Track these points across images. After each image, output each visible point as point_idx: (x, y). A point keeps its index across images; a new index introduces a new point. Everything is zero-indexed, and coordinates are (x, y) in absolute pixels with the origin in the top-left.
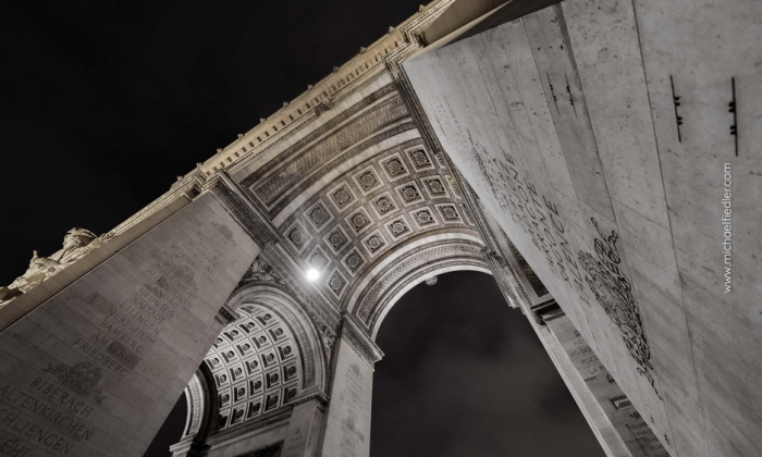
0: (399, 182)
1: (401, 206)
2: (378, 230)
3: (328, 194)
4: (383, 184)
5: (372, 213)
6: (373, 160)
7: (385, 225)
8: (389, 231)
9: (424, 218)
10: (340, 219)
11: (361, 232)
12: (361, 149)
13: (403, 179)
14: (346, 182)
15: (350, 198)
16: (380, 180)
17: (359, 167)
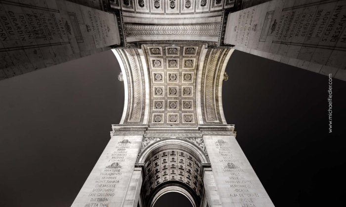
0: (180, 89)
1: (168, 85)
2: (163, 68)
3: (195, 59)
4: (183, 82)
5: (173, 71)
6: (195, 84)
7: (163, 73)
8: (159, 72)
9: (158, 91)
10: (181, 57)
11: (167, 61)
12: (202, 83)
13: (181, 92)
14: (193, 68)
15: (186, 66)
16: (185, 82)
17: (195, 77)
